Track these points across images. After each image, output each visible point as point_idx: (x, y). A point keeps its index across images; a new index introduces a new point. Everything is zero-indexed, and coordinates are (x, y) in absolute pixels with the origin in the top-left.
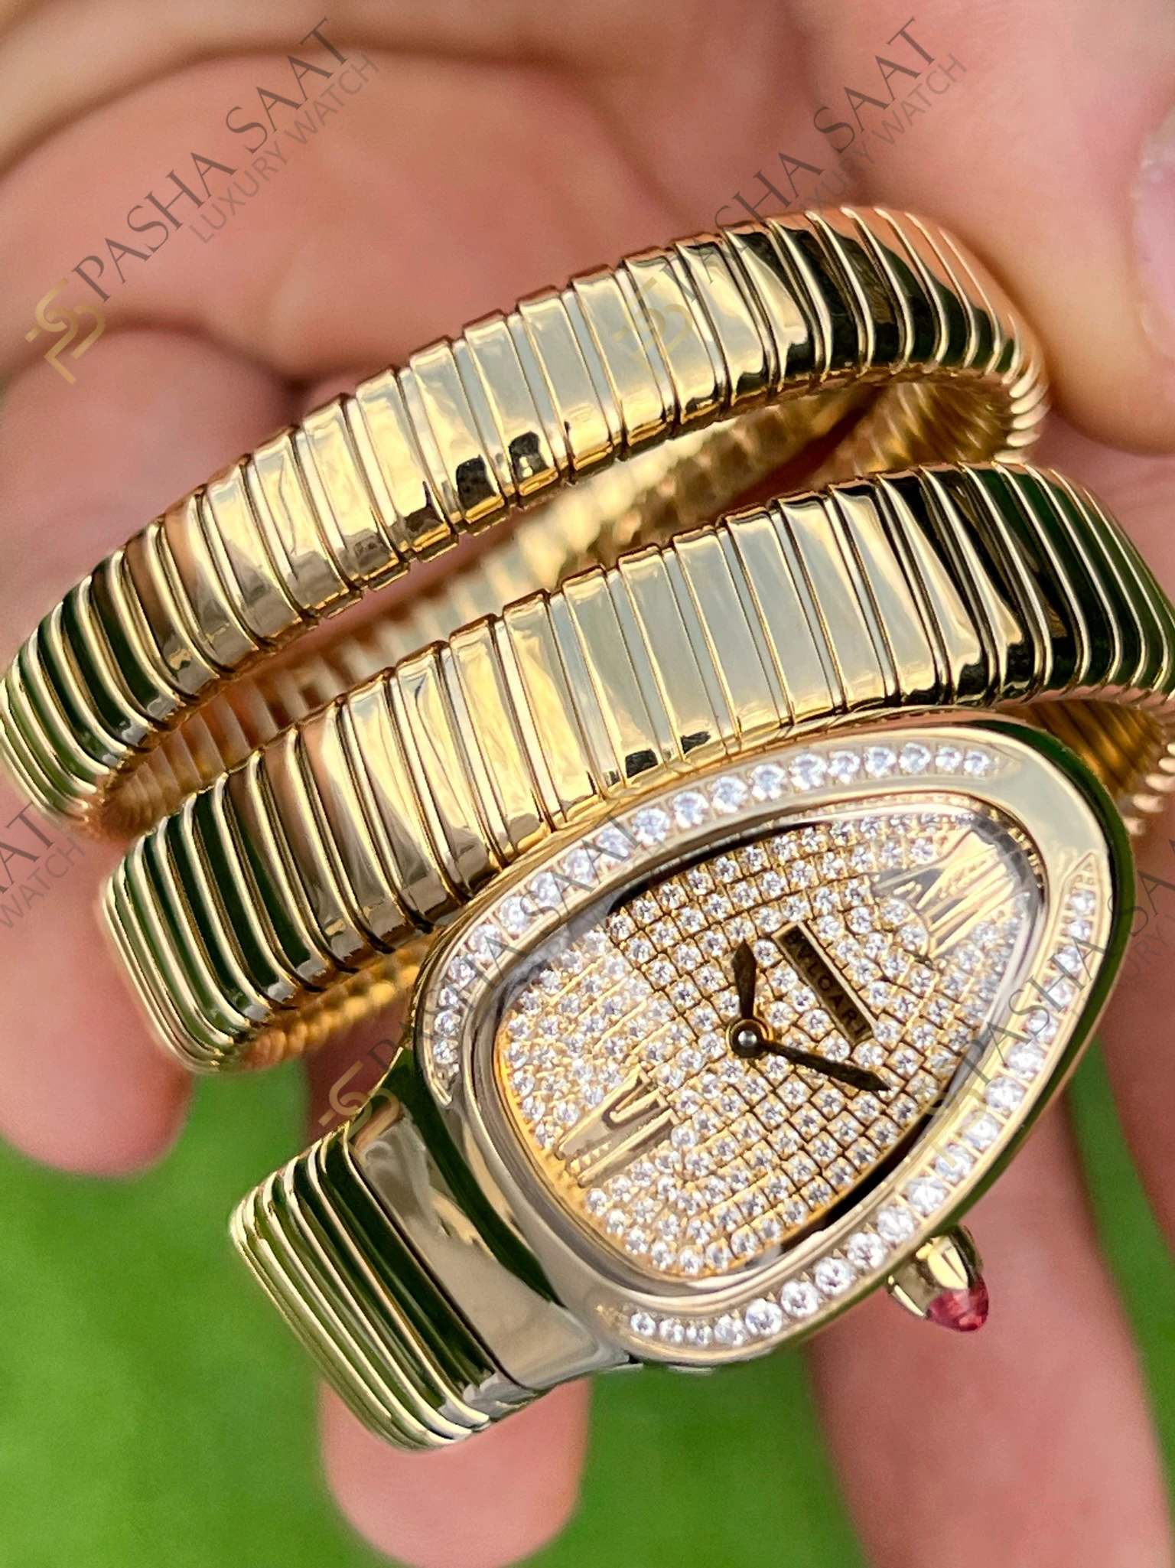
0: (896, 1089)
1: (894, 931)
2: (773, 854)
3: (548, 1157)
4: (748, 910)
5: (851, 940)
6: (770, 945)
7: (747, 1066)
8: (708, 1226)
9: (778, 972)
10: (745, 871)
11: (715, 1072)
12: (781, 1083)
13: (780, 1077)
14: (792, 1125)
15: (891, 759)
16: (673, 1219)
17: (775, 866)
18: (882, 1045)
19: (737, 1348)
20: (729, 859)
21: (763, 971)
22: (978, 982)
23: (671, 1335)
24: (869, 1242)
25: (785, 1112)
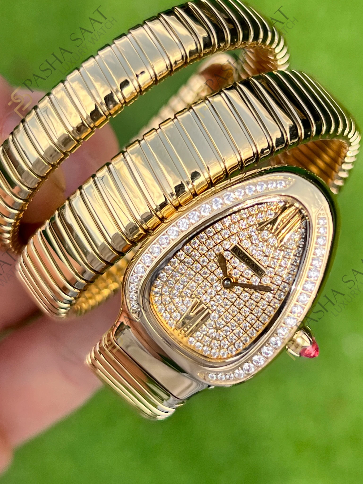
0: (276, 290)
1: (266, 241)
2: (223, 224)
3: (174, 330)
4: (220, 243)
5: (253, 246)
6: (228, 252)
7: (229, 291)
8: (227, 342)
9: (233, 260)
10: (216, 231)
11: (219, 295)
12: (241, 294)
13: (240, 292)
14: (246, 306)
15: (254, 188)
16: (216, 342)
17: (225, 228)
18: (269, 277)
19: (242, 379)
20: (210, 228)
21: (228, 261)
22: (296, 251)
23: (221, 379)
24: (276, 339)
25: (243, 303)
